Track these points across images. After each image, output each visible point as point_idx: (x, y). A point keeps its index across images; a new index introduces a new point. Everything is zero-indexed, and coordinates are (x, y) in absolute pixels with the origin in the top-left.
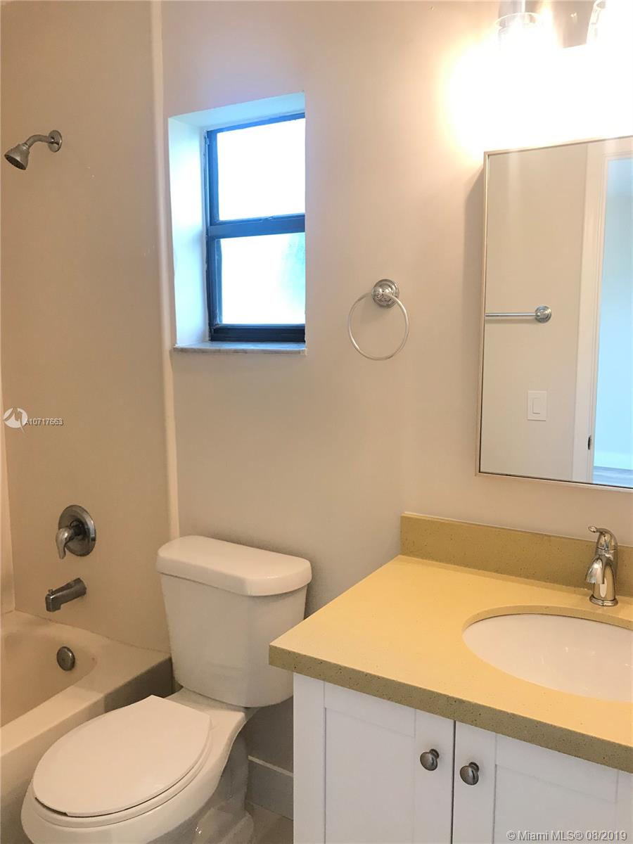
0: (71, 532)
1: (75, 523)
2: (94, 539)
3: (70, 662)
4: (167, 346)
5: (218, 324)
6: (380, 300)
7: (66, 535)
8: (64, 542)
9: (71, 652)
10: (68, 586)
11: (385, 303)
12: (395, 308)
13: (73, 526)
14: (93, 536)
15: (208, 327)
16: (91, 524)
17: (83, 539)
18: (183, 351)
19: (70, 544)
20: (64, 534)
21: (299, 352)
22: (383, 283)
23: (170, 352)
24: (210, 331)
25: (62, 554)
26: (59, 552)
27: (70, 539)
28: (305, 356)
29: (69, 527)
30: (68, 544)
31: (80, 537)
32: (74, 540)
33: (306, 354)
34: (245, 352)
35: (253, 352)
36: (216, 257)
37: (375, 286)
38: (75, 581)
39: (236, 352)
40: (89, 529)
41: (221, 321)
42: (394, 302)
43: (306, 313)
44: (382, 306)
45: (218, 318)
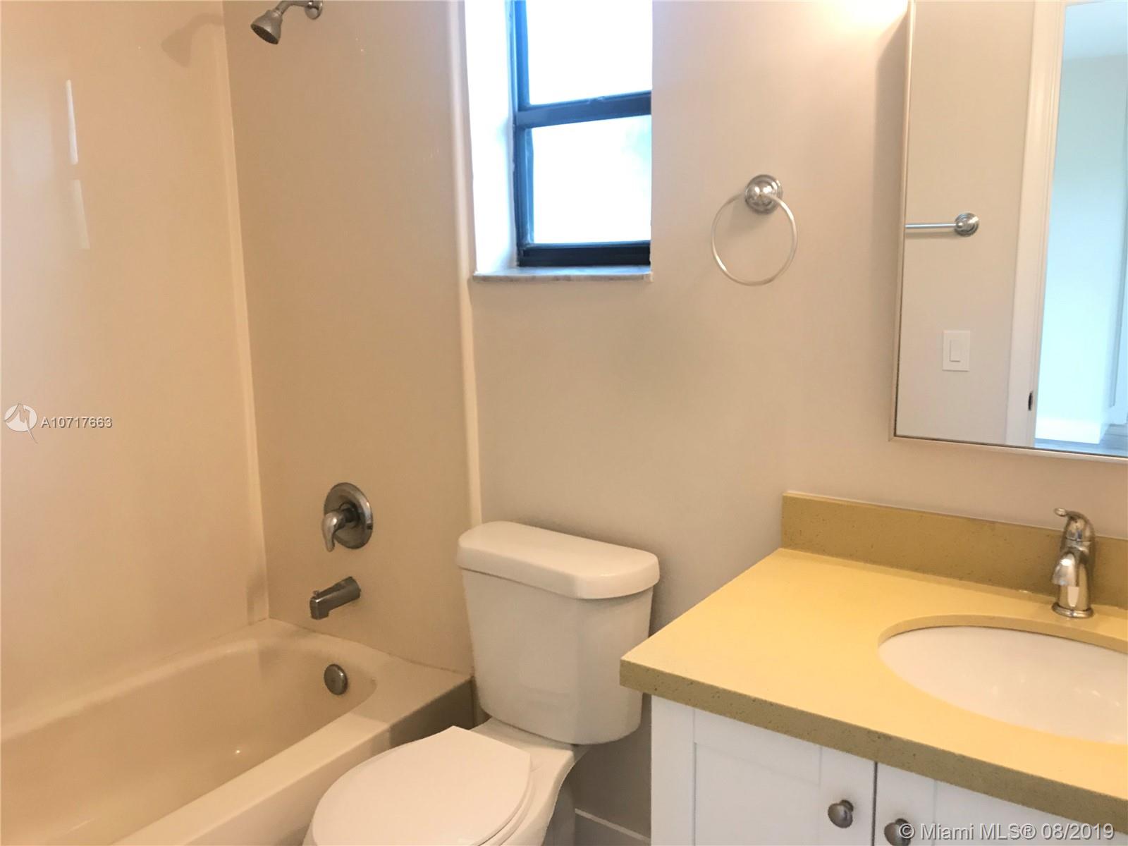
0: (341, 517)
1: (345, 507)
2: (370, 527)
3: (341, 684)
4: (464, 274)
5: (529, 244)
6: (756, 204)
7: (335, 521)
8: (332, 530)
9: (343, 672)
10: (337, 587)
11: (763, 208)
12: (776, 215)
13: (343, 510)
14: (369, 522)
15: (515, 248)
16: (366, 506)
17: (356, 526)
18: (486, 279)
19: (339, 533)
20: (332, 520)
21: (642, 277)
22: (761, 180)
23: (469, 281)
24: (519, 253)
25: (330, 545)
26: (326, 543)
27: (339, 526)
28: (650, 283)
29: (338, 511)
30: (337, 533)
31: (352, 524)
32: (345, 528)
33: (651, 279)
34: (568, 278)
35: (579, 279)
36: (527, 153)
37: (750, 184)
38: (346, 580)
39: (557, 279)
40: (363, 514)
41: (532, 240)
42: (776, 205)
43: (651, 225)
44: (757, 211)
45: (529, 236)
